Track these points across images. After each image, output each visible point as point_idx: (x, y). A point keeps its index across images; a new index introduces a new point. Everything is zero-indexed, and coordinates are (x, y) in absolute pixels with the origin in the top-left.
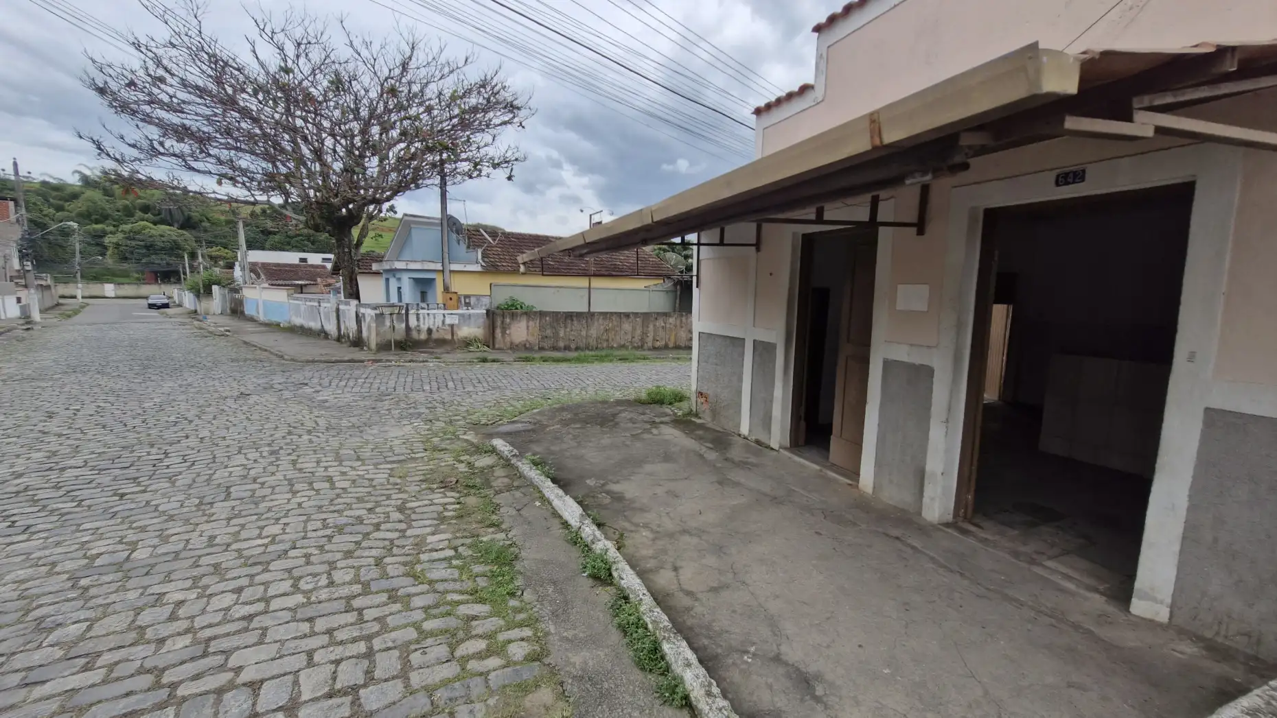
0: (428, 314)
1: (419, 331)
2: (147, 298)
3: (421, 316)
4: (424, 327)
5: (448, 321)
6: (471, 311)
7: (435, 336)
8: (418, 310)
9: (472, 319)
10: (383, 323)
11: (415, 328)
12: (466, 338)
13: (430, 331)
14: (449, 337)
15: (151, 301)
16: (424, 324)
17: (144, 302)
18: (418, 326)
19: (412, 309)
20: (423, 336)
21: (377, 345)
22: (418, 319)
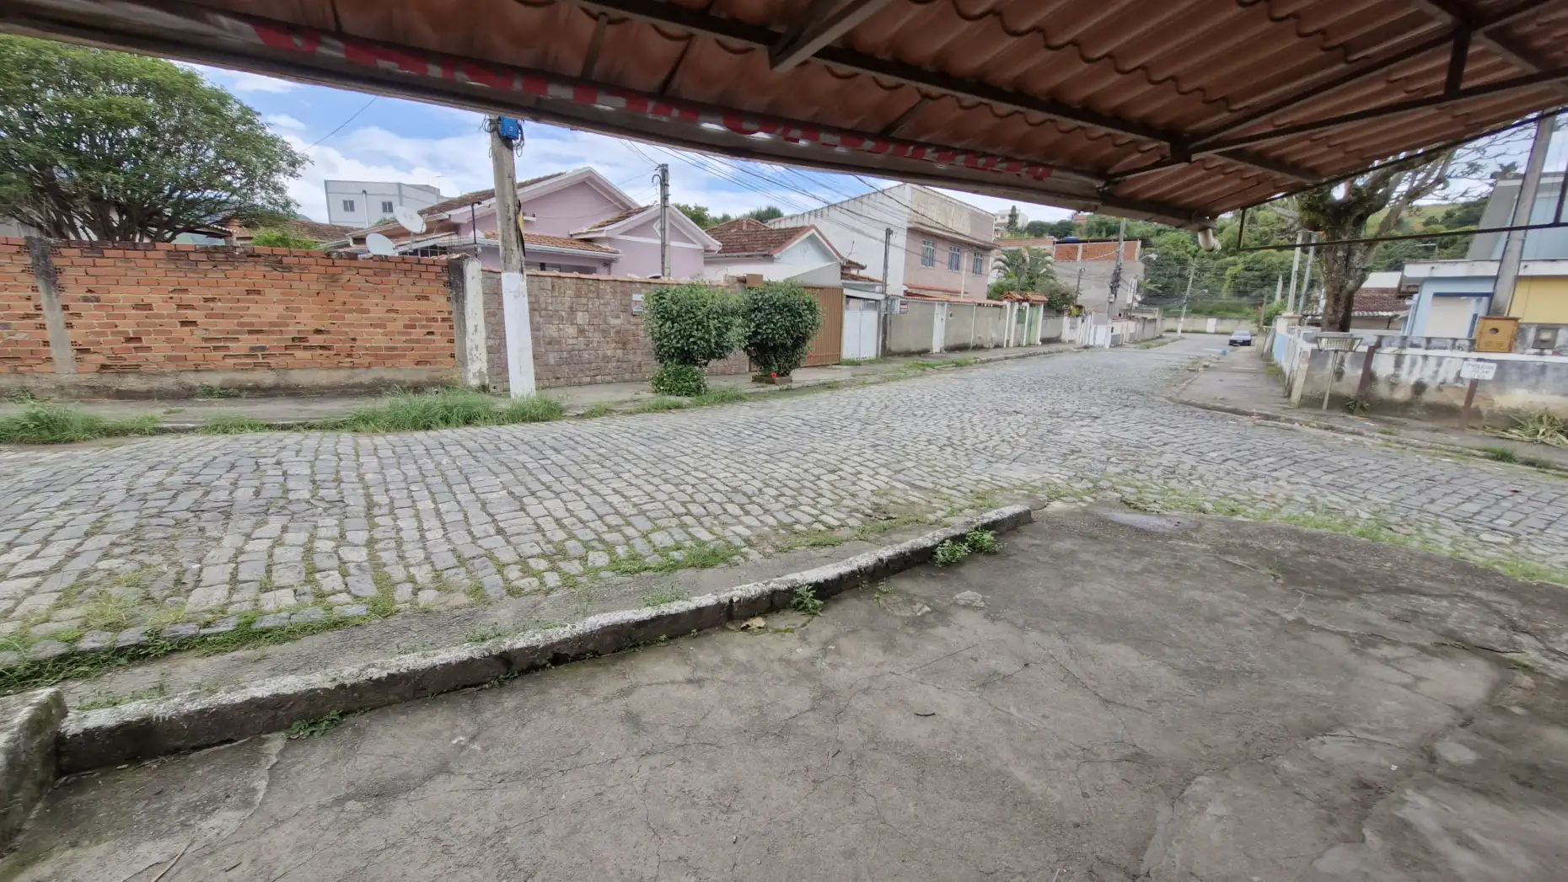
0: (1426, 357)
1: (1393, 384)
2: (1229, 334)
3: (1407, 361)
4: (1408, 377)
5: (1469, 373)
6: (1549, 358)
7: (1429, 397)
8: (1402, 347)
9: (1550, 374)
10: (1324, 364)
11: (1388, 378)
12: (1517, 411)
13: (1419, 388)
14: (1461, 403)
15: (1233, 337)
16: (1410, 373)
17: (1227, 339)
18: (1396, 376)
19: (1390, 345)
20: (1401, 395)
21: (1302, 397)
22: (1398, 363)
